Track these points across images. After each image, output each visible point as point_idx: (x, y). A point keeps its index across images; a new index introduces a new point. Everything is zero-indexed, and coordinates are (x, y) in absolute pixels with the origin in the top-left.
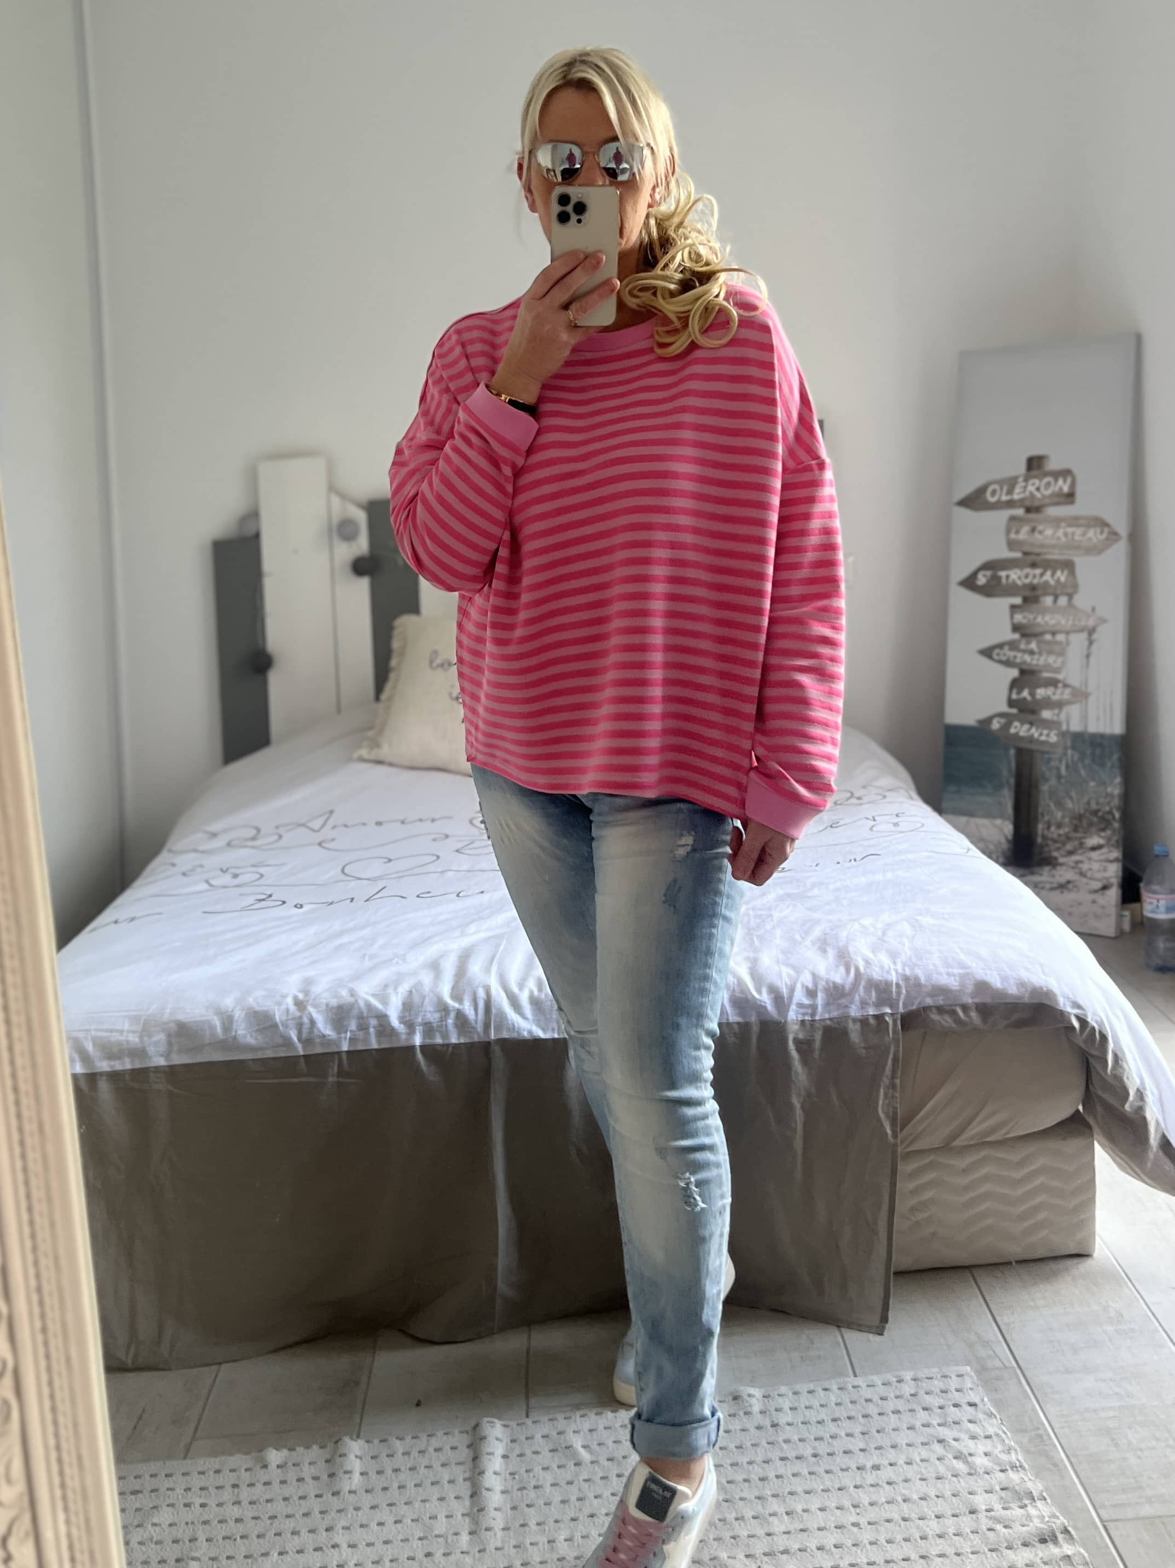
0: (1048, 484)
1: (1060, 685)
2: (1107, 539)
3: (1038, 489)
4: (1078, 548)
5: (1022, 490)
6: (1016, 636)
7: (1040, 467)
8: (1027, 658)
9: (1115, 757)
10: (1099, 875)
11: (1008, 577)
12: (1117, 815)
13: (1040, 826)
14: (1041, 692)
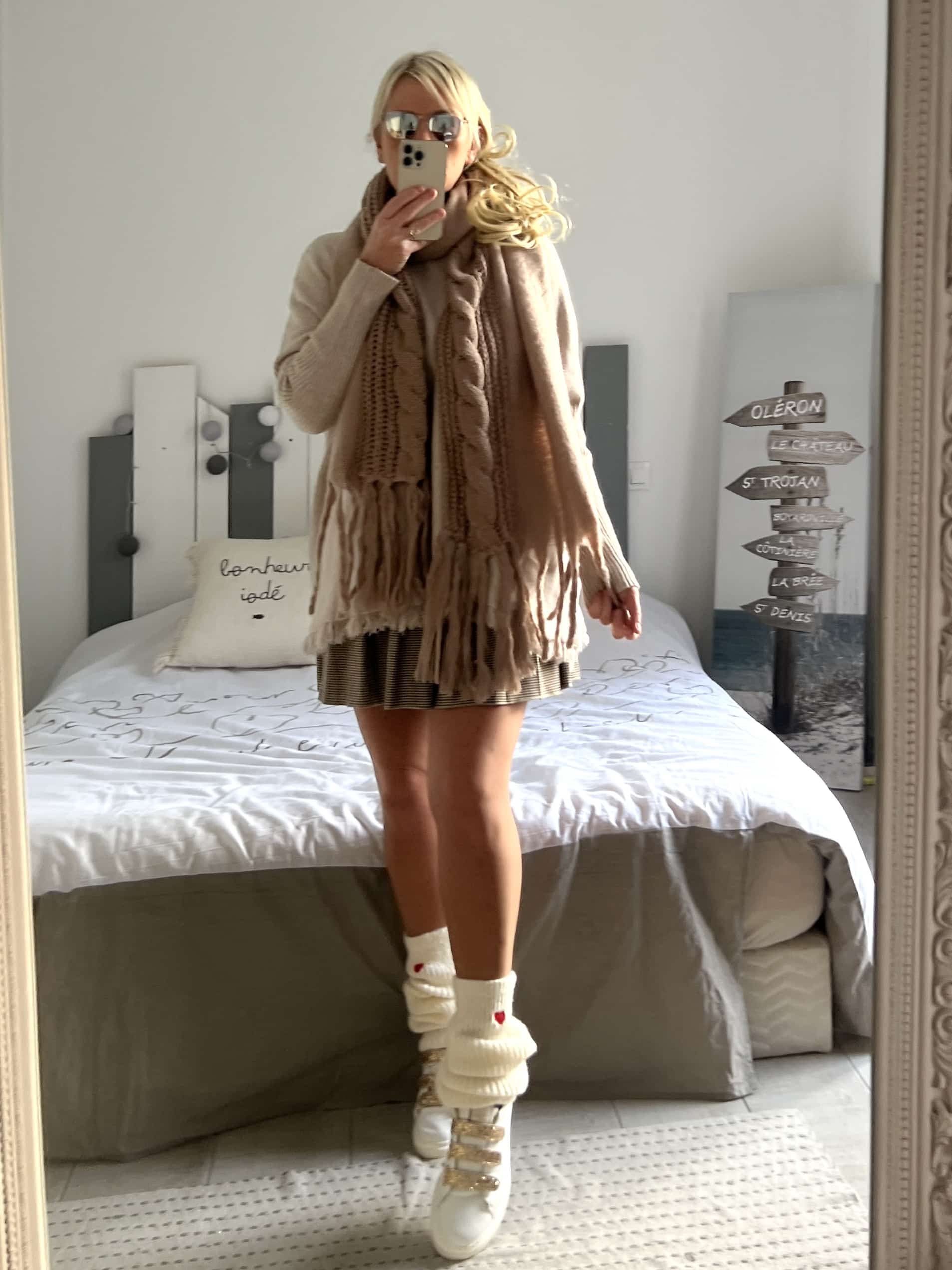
0: (803, 404)
1: (813, 575)
2: (851, 451)
3: (794, 409)
4: (827, 458)
5: (781, 409)
6: (776, 533)
7: (796, 390)
8: (786, 551)
9: (859, 635)
10: (845, 738)
11: (769, 481)
12: (861, 685)
13: (796, 697)
14: (797, 580)
